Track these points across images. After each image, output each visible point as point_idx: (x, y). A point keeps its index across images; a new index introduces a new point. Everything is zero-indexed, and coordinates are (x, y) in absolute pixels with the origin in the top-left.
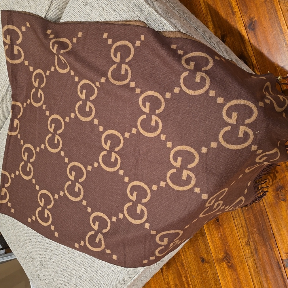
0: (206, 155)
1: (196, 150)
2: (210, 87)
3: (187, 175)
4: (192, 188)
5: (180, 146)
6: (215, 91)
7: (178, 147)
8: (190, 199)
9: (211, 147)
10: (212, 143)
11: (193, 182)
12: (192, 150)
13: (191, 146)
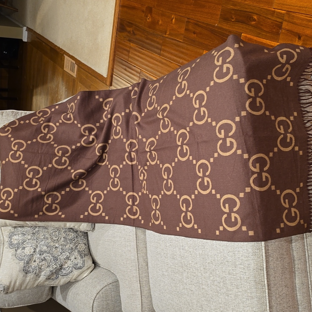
0: (240, 122)
1: (231, 120)
2: (233, 73)
3: (230, 141)
4: (235, 151)
5: (220, 122)
6: (237, 75)
7: (220, 123)
8: (235, 160)
9: (242, 115)
10: (242, 112)
11: (235, 146)
12: (229, 122)
13: (228, 119)
